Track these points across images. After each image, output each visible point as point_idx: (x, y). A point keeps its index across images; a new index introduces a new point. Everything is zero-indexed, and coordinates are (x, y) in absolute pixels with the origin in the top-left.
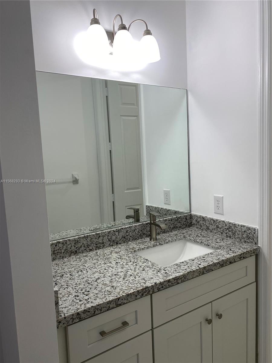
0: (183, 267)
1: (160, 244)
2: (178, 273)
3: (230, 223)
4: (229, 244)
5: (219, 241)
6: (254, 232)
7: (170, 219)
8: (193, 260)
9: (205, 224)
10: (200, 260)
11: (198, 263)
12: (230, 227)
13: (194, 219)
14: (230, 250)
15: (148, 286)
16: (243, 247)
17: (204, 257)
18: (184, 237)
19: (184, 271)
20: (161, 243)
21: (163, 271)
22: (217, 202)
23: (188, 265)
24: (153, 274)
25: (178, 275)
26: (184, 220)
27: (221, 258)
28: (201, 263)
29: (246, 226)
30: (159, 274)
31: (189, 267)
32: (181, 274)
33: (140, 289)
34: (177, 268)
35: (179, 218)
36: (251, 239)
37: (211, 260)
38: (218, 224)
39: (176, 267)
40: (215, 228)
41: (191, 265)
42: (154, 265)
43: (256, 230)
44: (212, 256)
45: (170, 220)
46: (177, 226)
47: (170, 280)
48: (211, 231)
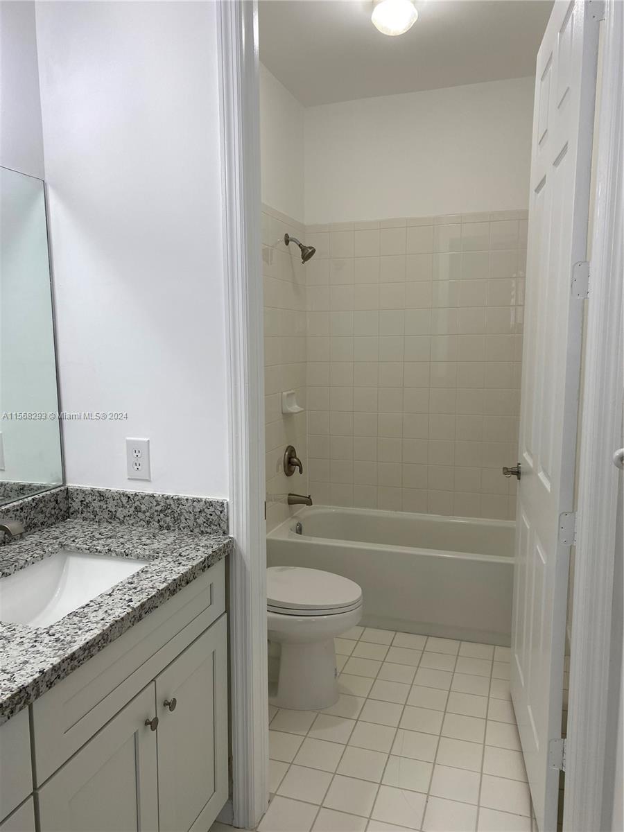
0: (94, 614)
1: (3, 574)
2: (87, 631)
3: (167, 498)
4: (172, 544)
5: (148, 542)
6: (221, 509)
7: (17, 506)
8: (110, 595)
9: (104, 507)
10: (125, 590)
11: (123, 598)
12: (167, 507)
13: (77, 500)
14: (180, 555)
15: (26, 685)
16: (203, 544)
17: (131, 583)
18: (62, 545)
19: (100, 625)
20: (6, 571)
21: (47, 639)
22: (135, 455)
23: (104, 608)
24: (24, 653)
25: (89, 637)
26: (53, 504)
27: (169, 575)
28: (130, 597)
29: (204, 500)
30: (40, 647)
31: (106, 611)
32: (97, 632)
33: (5, 698)
34: (80, 621)
35: (40, 501)
36: (214, 525)
37: (150, 585)
38: (137, 503)
39: (76, 619)
40: (131, 512)
41: (110, 607)
42: (14, 630)
43: (225, 505)
44: (149, 575)
45: (17, 510)
46: (35, 521)
47: (74, 653)
48: (122, 523)
